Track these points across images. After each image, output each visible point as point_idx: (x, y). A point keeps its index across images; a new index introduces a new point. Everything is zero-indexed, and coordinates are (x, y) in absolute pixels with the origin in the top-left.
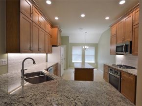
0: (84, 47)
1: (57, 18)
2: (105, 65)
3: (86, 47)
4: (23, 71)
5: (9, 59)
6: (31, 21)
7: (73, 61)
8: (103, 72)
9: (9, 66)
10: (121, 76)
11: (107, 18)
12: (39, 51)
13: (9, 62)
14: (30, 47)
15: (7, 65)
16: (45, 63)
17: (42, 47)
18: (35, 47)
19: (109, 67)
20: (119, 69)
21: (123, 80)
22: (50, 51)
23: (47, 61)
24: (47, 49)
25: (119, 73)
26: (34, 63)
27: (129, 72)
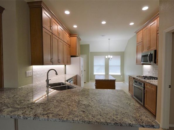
0: (107, 57)
1: (75, 26)
2: (130, 77)
3: (109, 56)
4: (47, 81)
5: (33, 70)
6: (51, 34)
7: (95, 73)
8: (128, 84)
9: (34, 77)
10: (144, 87)
11: (132, 24)
12: (59, 63)
13: (34, 73)
14: (51, 59)
15: (32, 76)
16: (64, 75)
17: (61, 58)
18: (55, 58)
19: (134, 78)
20: (143, 80)
21: (147, 91)
22: (68, 63)
23: (65, 73)
24: (65, 60)
25: (143, 84)
26: (57, 74)
27: (151, 83)
